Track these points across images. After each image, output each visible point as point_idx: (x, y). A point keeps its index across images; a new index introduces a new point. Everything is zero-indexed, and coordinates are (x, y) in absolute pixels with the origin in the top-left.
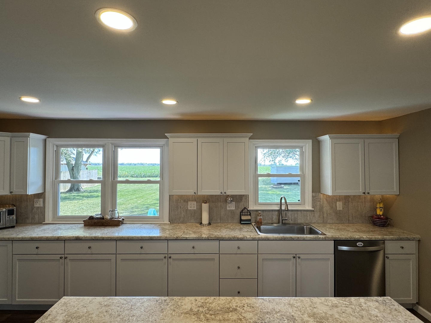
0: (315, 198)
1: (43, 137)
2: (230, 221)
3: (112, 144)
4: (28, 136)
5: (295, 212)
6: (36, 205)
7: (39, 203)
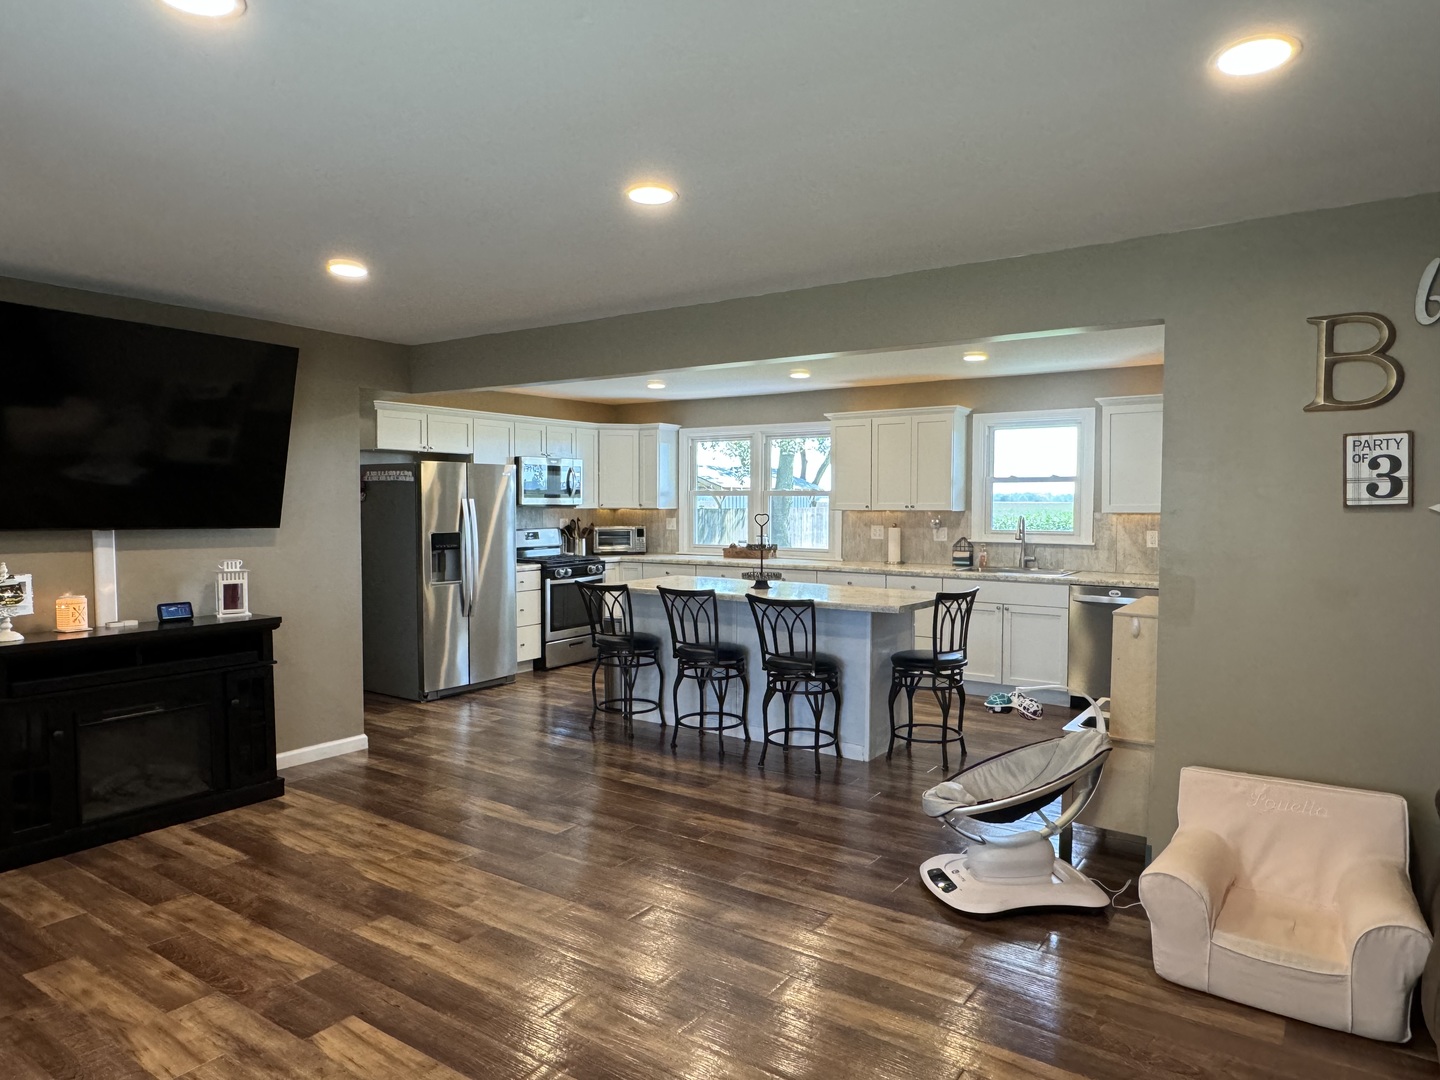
0: (1100, 523)
1: (677, 427)
2: (938, 562)
3: (762, 433)
4: (657, 428)
5: (1060, 550)
6: (669, 528)
7: (671, 524)
